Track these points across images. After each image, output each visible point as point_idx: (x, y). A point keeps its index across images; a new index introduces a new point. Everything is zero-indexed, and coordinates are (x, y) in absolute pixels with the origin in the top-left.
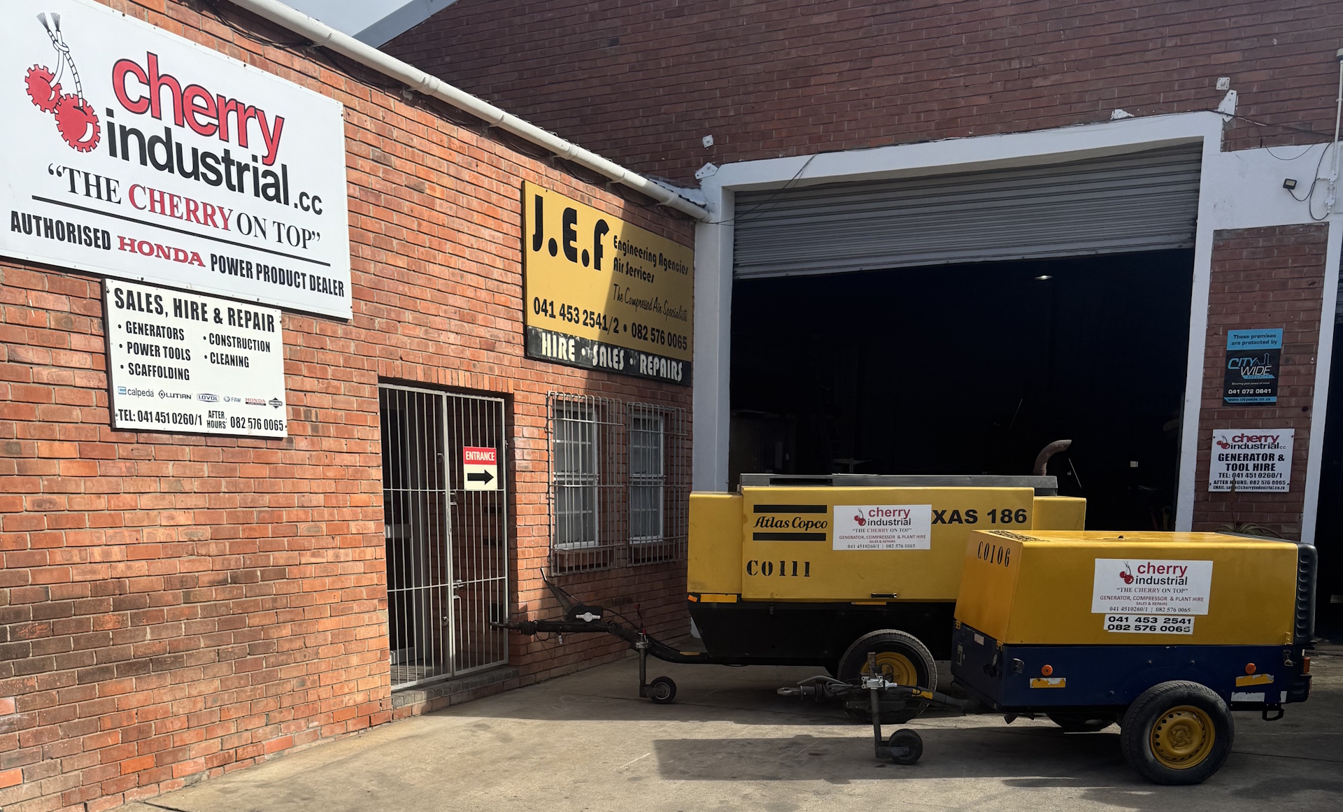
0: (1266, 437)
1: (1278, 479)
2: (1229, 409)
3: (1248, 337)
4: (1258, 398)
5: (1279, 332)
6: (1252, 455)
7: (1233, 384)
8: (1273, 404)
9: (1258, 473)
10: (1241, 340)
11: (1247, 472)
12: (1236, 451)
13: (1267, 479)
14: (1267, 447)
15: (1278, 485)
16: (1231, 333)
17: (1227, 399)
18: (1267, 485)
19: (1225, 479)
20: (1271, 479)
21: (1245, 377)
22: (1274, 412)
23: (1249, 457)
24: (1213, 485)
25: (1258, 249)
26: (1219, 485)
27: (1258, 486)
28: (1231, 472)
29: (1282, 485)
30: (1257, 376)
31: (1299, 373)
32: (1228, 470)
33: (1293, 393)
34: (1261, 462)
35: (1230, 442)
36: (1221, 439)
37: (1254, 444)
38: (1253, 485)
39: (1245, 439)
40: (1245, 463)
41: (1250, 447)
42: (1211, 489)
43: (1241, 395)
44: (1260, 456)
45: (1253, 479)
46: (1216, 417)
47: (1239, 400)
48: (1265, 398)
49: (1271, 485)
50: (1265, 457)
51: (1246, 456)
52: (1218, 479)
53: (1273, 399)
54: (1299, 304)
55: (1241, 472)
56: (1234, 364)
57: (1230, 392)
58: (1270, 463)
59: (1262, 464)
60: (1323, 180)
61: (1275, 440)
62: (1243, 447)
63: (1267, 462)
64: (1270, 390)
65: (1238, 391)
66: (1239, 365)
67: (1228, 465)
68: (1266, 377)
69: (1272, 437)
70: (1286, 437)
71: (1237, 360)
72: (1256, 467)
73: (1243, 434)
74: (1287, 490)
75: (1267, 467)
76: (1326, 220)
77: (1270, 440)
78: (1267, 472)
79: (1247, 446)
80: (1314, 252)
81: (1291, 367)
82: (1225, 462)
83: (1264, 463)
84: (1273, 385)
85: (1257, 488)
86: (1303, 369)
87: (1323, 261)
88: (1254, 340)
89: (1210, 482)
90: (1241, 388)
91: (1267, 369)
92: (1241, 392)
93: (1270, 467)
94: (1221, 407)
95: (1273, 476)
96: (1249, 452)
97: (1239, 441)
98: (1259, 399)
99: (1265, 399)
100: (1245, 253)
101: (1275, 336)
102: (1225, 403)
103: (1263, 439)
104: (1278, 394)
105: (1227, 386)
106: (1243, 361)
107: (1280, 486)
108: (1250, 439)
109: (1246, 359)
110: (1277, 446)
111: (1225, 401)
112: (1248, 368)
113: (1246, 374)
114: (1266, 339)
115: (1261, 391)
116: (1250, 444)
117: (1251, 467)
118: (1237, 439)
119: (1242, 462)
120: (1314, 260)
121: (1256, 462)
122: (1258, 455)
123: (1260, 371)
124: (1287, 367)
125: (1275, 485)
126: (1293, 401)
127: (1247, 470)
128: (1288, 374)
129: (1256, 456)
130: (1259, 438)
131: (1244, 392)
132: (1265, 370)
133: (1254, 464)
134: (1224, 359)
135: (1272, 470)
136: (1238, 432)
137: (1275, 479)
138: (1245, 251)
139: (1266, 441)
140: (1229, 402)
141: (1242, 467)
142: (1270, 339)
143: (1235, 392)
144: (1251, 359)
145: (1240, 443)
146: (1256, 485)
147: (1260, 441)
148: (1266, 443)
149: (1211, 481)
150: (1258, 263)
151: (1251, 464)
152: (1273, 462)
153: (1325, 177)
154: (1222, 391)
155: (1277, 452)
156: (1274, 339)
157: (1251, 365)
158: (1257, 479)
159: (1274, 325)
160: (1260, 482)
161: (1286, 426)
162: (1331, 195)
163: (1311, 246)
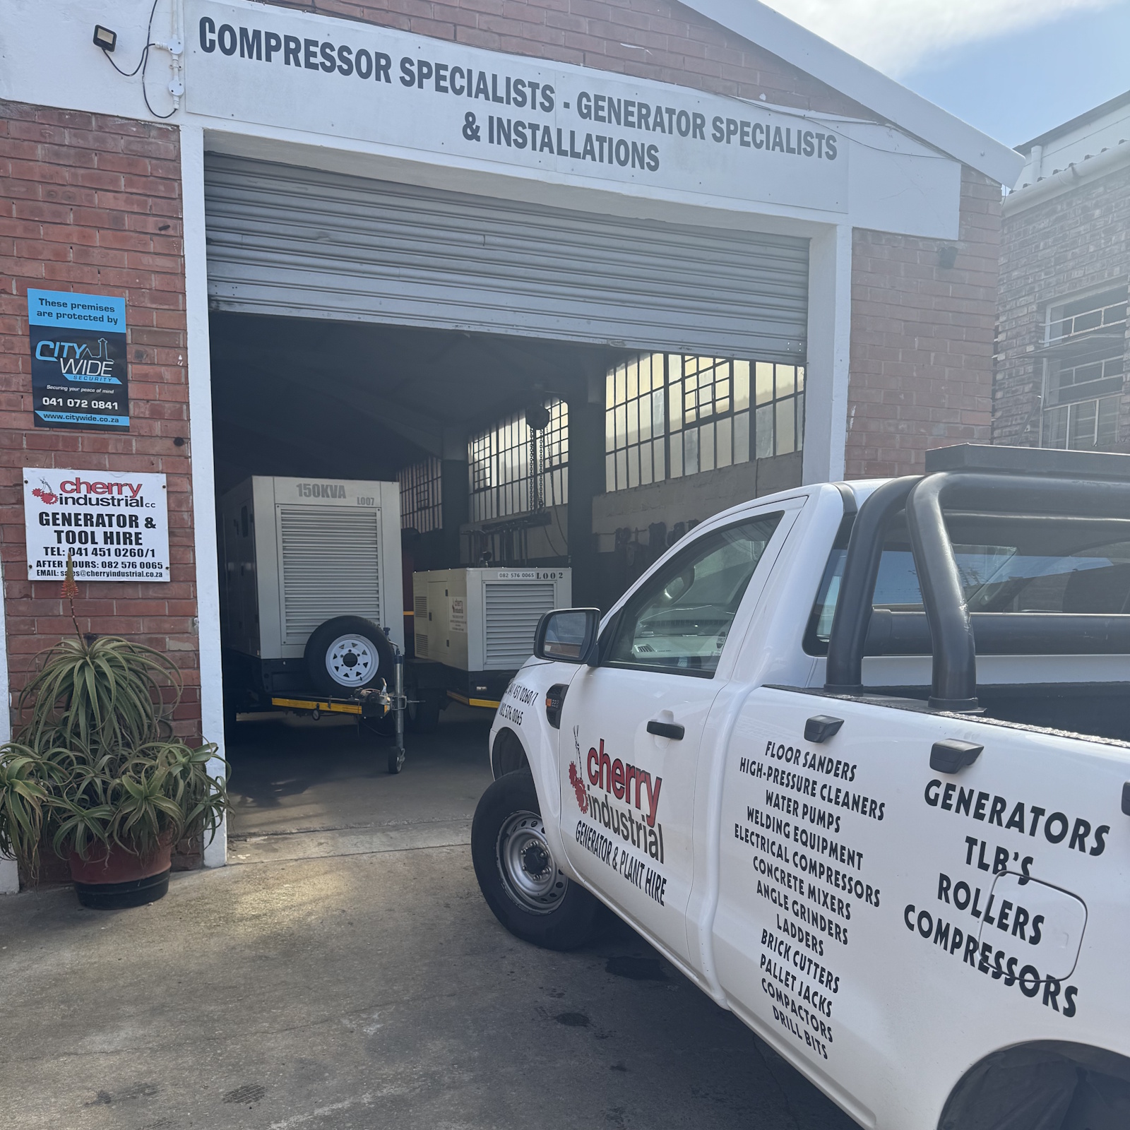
0: (120, 486)
1: (149, 559)
2: (47, 432)
3: (65, 305)
4: (98, 417)
5: (119, 304)
6: (100, 516)
7: (49, 387)
8: (125, 429)
9: (113, 547)
10: (55, 310)
11: (95, 546)
12: (70, 509)
13: (131, 559)
14: (123, 503)
15: (151, 570)
16: (33, 294)
17: (41, 413)
18: (133, 570)
19: (57, 558)
20: (137, 560)
21: (70, 377)
22: (129, 443)
23: (94, 520)
24: (35, 568)
25: (65, 149)
26: (47, 568)
27: (116, 570)
28: (65, 546)
29: (157, 570)
30: (90, 377)
31: (160, 380)
32: (59, 541)
33: (156, 414)
34: (115, 529)
35: (57, 491)
36: (41, 486)
37: (100, 497)
38: (107, 570)
39: (83, 487)
40: (89, 529)
41: (94, 502)
42: (33, 575)
43: (65, 409)
44: (114, 519)
45: (107, 559)
46: (25, 446)
47: (65, 417)
48: (110, 418)
49: (139, 569)
50: (121, 520)
51: (88, 518)
52: (43, 558)
53: (124, 421)
54: (147, 260)
55: (83, 547)
56: (46, 351)
57: (46, 401)
58: (133, 531)
59: (118, 533)
60: (161, 48)
61: (135, 492)
62: (82, 501)
63: (127, 529)
64: (116, 404)
65: (61, 400)
66: (56, 355)
67: (59, 533)
68: (107, 382)
69: (130, 486)
70: (153, 486)
71: (51, 345)
72: (108, 538)
73: (78, 479)
74: (166, 578)
75: (127, 537)
76: (172, 121)
77: (127, 492)
78: (128, 547)
79: (87, 501)
80: (160, 173)
81: (145, 367)
82: (52, 528)
83: (122, 530)
84: (121, 396)
85: (114, 574)
86: (167, 374)
87: (177, 192)
88: (78, 311)
89: (29, 564)
90: (66, 396)
91: (107, 366)
92: (65, 402)
93: (133, 538)
94: (33, 427)
95: (141, 553)
96: (94, 511)
97: (72, 491)
98: (98, 420)
99: (109, 420)
100: (40, 151)
101: (112, 310)
102: (39, 422)
103: (115, 489)
104: (131, 412)
105: (39, 392)
106: (62, 348)
107: (155, 571)
108: (91, 488)
109: (67, 345)
110: (140, 503)
111: (36, 416)
112: (72, 360)
113: (70, 371)
114: (98, 314)
115: (101, 405)
116: (93, 496)
117: (99, 538)
118: (68, 487)
119: (83, 528)
120: (162, 188)
121: (108, 529)
122: (110, 516)
123: (94, 369)
124: (139, 366)
125: (145, 570)
126: (158, 427)
127: (93, 542)
128: (144, 379)
129: (106, 519)
130: (109, 487)
131: (71, 403)
132: (102, 367)
133: (105, 533)
134: (27, 340)
135: (137, 543)
136: (70, 475)
137: (144, 560)
138: (40, 146)
139: (120, 492)
140: (46, 419)
141: (84, 538)
142: (105, 314)
143: (54, 401)
144: (75, 345)
145: (76, 495)
146: (113, 570)
147: (111, 492)
148: (120, 497)
149: (31, 561)
150: (66, 174)
151: (99, 532)
152: (137, 530)
153: (165, 44)
154: (28, 402)
155: (142, 514)
156: (112, 315)
157: (77, 357)
158: (113, 558)
159: (109, 288)
160: (120, 565)
161: (151, 468)
162: (176, 78)
163: (154, 162)
